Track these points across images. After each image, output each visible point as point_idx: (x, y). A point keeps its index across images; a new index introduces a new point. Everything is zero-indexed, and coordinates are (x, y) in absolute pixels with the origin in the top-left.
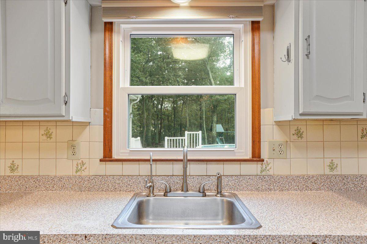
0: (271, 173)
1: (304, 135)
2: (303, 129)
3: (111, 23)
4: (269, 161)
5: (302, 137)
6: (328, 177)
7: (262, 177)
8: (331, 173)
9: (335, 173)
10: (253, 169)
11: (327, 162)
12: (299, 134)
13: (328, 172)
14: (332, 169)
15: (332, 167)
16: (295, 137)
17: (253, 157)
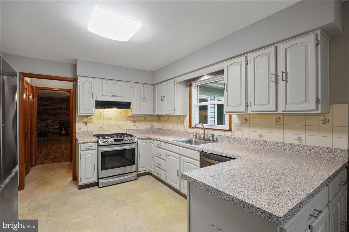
0: (235, 136)
1: (248, 121)
2: (248, 118)
3: (191, 84)
4: (235, 131)
5: (247, 122)
6: (257, 141)
7: (231, 138)
8: (260, 139)
9: (262, 139)
10: (228, 134)
11: (259, 133)
12: (246, 120)
13: (259, 138)
14: (261, 137)
15: (261, 136)
16: (245, 121)
17: (229, 129)
